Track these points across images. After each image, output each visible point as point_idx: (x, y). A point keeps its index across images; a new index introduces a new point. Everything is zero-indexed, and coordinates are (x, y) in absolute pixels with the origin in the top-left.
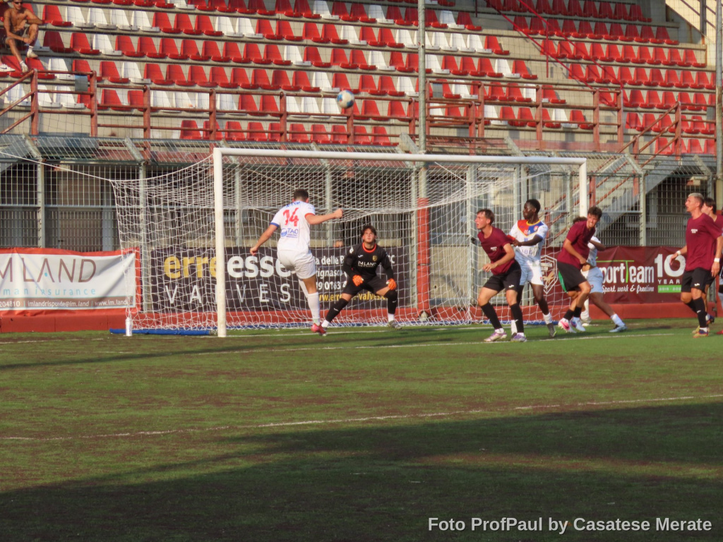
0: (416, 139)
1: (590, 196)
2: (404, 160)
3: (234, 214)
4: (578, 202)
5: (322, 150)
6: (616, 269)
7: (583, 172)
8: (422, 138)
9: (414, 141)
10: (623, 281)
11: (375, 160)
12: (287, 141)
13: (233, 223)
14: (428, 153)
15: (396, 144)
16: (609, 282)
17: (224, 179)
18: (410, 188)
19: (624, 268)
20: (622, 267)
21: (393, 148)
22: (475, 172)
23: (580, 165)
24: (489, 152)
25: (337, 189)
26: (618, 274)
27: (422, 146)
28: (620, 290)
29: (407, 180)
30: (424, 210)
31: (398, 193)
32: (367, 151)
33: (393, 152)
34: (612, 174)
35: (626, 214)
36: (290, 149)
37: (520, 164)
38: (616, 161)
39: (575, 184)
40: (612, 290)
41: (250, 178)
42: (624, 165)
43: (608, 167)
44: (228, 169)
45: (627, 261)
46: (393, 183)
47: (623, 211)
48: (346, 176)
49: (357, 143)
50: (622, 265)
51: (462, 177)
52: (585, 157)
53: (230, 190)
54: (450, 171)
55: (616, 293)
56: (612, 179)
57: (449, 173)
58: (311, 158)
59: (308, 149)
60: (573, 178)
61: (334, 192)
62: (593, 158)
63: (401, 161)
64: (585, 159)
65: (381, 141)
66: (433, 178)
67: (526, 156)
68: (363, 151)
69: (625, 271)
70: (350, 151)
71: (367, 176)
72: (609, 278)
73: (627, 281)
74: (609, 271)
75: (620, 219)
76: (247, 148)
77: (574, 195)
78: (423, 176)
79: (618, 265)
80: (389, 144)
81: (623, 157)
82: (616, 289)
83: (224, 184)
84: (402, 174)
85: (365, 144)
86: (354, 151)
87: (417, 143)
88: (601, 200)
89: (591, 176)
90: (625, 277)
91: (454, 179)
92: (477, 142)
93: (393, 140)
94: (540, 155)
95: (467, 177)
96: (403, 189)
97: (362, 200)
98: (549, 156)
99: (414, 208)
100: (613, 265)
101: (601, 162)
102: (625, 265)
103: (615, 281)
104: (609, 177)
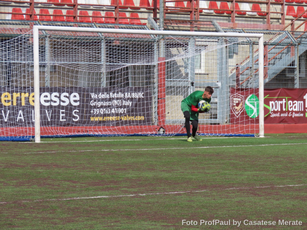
0: (158, 21)
1: (264, 57)
2: (150, 34)
3: (45, 67)
4: (258, 60)
5: (99, 27)
6: (280, 102)
7: (261, 42)
8: (162, 20)
9: (156, 22)
10: (284, 109)
11: (132, 34)
12: (77, 22)
13: (44, 72)
14: (165, 29)
15: (145, 24)
16: (276, 110)
17: (39, 45)
18: (153, 51)
19: (285, 102)
20: (284, 101)
21: (143, 27)
22: (193, 42)
23: (259, 38)
24: (202, 29)
25: (108, 52)
26: (281, 105)
27: (162, 26)
28: (282, 115)
29: (152, 46)
30: (161, 64)
31: (146, 54)
32: (128, 28)
33: (143, 29)
34: (278, 43)
35: (286, 68)
36: (79, 26)
37: (222, 36)
38: (281, 35)
39: (255, 50)
40: (278, 115)
41: (55, 45)
42: (286, 38)
43: (276, 39)
44: (42, 39)
45: (287, 98)
46: (143, 48)
47: (285, 67)
48: (114, 44)
49: (120, 23)
50: (284, 100)
51: (186, 44)
52: (262, 33)
53: (42, 52)
54: (178, 41)
55: (280, 117)
56: (278, 47)
57: (178, 42)
58: (92, 32)
59: (91, 27)
60: (254, 46)
61: (107, 54)
62: (267, 34)
63: (148, 34)
64: (263, 34)
65: (136, 22)
66: (168, 45)
67: (225, 32)
68: (125, 28)
69: (285, 104)
70: (117, 28)
71: (127, 43)
72: (276, 108)
73: (287, 110)
74: (276, 103)
75: (283, 71)
76: (53, 25)
77: (254, 56)
78: (162, 43)
79: (281, 100)
80: (140, 24)
81: (285, 33)
82: (280, 115)
83: (39, 48)
84: (149, 43)
85: (126, 23)
86: (119, 28)
87: (158, 24)
88: (271, 60)
89: (265, 45)
90: (285, 107)
91: (181, 45)
92: (195, 23)
93: (143, 21)
94: (234, 31)
95: (189, 44)
96: (149, 52)
97: (124, 58)
98: (239, 32)
99: (155, 63)
100: (278, 100)
101: (271, 36)
102: (285, 100)
103: (279, 110)
104: (276, 45)
